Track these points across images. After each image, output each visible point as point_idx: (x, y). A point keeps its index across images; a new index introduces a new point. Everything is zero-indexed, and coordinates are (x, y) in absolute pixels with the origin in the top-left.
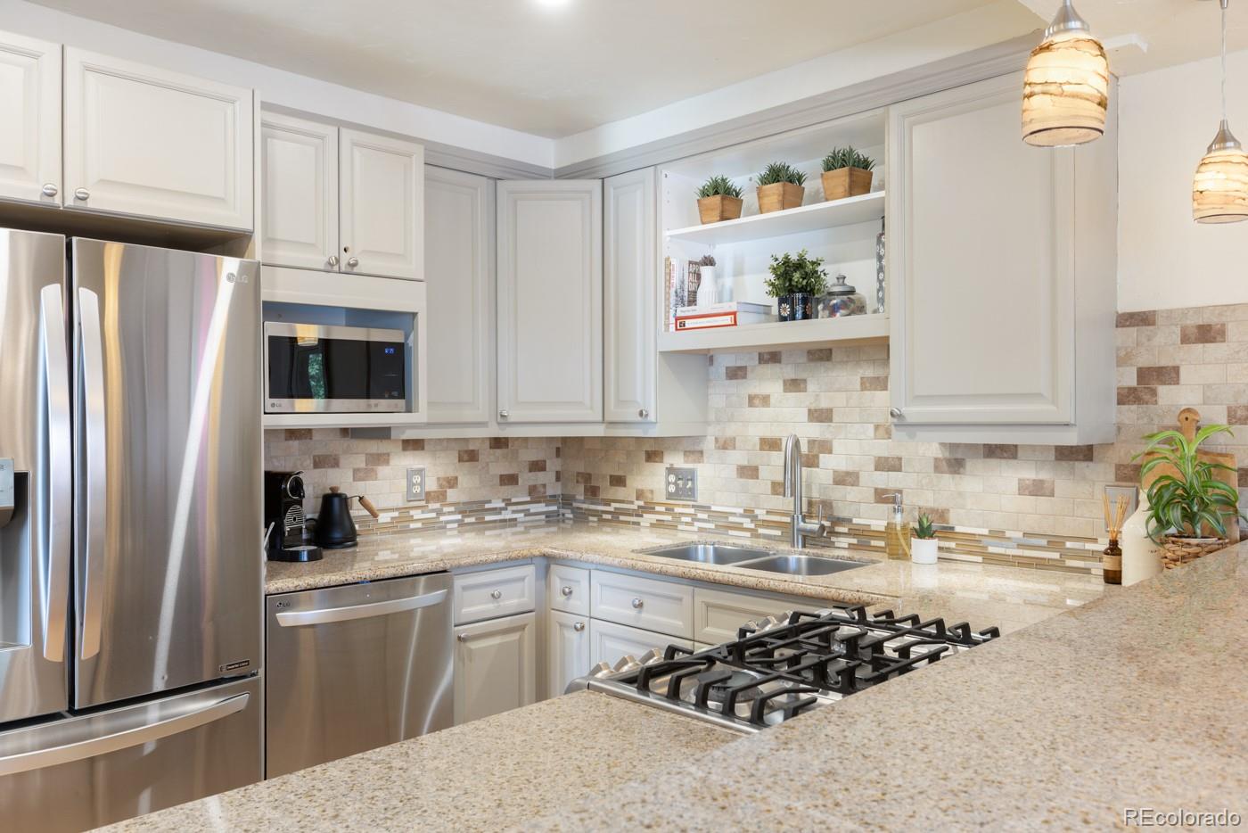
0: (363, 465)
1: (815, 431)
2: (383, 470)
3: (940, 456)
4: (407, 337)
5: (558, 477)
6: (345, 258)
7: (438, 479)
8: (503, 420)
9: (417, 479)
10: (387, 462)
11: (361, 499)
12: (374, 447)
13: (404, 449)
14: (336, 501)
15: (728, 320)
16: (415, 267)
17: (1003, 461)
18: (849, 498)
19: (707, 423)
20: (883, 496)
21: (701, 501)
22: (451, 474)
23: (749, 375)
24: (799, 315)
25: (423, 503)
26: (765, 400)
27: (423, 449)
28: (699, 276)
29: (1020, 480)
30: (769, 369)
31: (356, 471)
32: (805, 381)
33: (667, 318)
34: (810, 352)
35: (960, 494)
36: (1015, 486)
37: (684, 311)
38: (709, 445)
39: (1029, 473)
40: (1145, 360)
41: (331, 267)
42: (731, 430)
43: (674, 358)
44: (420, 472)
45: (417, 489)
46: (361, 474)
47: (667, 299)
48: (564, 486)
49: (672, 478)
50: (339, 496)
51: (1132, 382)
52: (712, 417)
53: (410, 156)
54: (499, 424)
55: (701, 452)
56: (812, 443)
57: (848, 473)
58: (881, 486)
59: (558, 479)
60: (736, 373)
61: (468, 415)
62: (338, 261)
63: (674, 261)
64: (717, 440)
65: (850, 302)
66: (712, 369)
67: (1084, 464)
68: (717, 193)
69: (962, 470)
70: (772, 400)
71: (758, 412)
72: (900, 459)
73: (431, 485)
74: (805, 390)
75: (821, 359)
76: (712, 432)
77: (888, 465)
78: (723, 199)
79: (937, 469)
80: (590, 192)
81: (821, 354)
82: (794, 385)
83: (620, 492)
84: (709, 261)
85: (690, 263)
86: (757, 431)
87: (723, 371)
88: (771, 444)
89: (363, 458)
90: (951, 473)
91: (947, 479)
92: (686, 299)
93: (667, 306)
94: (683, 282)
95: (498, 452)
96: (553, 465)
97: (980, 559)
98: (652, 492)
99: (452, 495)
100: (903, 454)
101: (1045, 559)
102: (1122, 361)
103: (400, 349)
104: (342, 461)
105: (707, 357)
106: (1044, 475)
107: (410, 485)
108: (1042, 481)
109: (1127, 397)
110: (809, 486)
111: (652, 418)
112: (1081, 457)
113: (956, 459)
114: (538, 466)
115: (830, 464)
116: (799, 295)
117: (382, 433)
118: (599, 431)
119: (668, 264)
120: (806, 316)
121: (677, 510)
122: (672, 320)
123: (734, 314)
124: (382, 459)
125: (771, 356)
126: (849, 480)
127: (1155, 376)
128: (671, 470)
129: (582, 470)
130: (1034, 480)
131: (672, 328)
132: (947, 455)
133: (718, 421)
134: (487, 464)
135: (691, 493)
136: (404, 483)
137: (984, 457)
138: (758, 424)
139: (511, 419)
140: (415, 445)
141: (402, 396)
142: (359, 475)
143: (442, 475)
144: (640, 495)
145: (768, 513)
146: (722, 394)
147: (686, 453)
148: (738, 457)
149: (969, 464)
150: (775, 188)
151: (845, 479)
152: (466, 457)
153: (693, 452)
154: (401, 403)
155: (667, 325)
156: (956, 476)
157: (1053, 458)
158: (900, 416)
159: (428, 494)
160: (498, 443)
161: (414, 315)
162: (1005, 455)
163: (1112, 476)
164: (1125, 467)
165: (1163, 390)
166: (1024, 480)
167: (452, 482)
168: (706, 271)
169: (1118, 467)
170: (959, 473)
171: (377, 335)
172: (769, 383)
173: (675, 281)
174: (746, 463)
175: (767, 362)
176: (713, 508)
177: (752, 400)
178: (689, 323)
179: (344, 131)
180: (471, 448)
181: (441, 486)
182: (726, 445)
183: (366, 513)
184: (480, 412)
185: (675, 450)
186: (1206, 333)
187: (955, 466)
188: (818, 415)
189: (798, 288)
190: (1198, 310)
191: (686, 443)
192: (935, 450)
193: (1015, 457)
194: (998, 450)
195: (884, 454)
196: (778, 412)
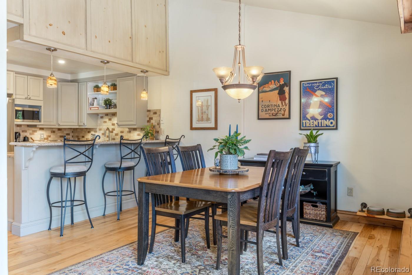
0: (31, 132)
1: (113, 127)
2: (35, 133)
4: (40, 110)
5: (73, 137)
6: (28, 97)
7: (47, 136)
8: (59, 125)
9: (42, 135)
10: (36, 132)
11: (31, 138)
12: (34, 129)
13: (40, 130)
14: (26, 138)
15: (97, 108)
16: (41, 98)
18: (117, 138)
19: (97, 126)
22: (49, 135)
23: (104, 118)
24: (108, 108)
25: (44, 140)
26: (106, 122)
27: (44, 130)
30: (106, 117)
31: (30, 133)
33: (88, 108)
34: (112, 114)
36: (136, 135)
37: (91, 107)
38: (98, 130)
39: (138, 132)
40: (149, 117)
41: (26, 99)
42: (101, 127)
43: (89, 114)
44: (43, 134)
45: (42, 137)
46: (31, 134)
47: (88, 104)
48: (74, 138)
49: (92, 136)
50: (27, 137)
51: (148, 119)
52: (98, 125)
53: (40, 80)
54: (58, 125)
55: (96, 131)
56: (112, 129)
57: (117, 134)
59: (72, 137)
60: (102, 117)
61: (52, 124)
62: (27, 97)
63: (89, 98)
64: (99, 129)
65: (115, 106)
66: (98, 117)
68: (96, 87)
70: (107, 122)
71: (105, 124)
72: (123, 131)
73: (45, 137)
74: (111, 120)
75: (113, 115)
76: (98, 128)
77: (122, 132)
78: (97, 89)
79: (128, 133)
80: (76, 85)
82: (110, 119)
84: (96, 98)
85: (93, 98)
87: (100, 117)
89: (31, 131)
92: (92, 104)
93: (88, 106)
94: (91, 102)
95: (59, 131)
96: (71, 134)
99: (50, 139)
100: (124, 131)
102: (148, 116)
103: (38, 112)
104: (27, 131)
105: (97, 114)
107: (41, 136)
109: (148, 121)
110: (112, 136)
111: (86, 125)
114: (68, 134)
115: (115, 132)
116: (108, 105)
117: (35, 126)
118: (77, 127)
119: (89, 99)
120: (109, 108)
122: (89, 108)
124: (35, 131)
125: (107, 115)
126: (117, 135)
127: (151, 119)
128: (92, 134)
129: (77, 135)
131: (89, 109)
132: (129, 130)
133: (99, 126)
134: (57, 133)
136: (40, 136)
137: (133, 130)
138: (105, 126)
139: (61, 125)
140: (42, 129)
141: (39, 120)
142: (30, 134)
143: (47, 135)
146: (100, 121)
147: (94, 131)
149: (131, 131)
151: (116, 135)
152: (52, 132)
154: (39, 121)
155: (88, 109)
158: (118, 124)
159: (45, 138)
160: (59, 129)
161: (41, 106)
165: (151, 120)
167: (50, 136)
168: (95, 100)
171: (35, 110)
173: (90, 102)
174: (103, 133)
177: (104, 122)
178: (92, 109)
179: (28, 76)
180: (54, 130)
181: (47, 137)
182: (100, 130)
183: (32, 141)
184: (55, 123)
185: (92, 131)
186: (155, 113)
187: (130, 132)
188: (113, 125)
189: (108, 104)
190: (155, 110)
191: (94, 130)
192: (127, 130)
193: (136, 130)
194: (135, 129)
195: (121, 130)
196: (108, 124)
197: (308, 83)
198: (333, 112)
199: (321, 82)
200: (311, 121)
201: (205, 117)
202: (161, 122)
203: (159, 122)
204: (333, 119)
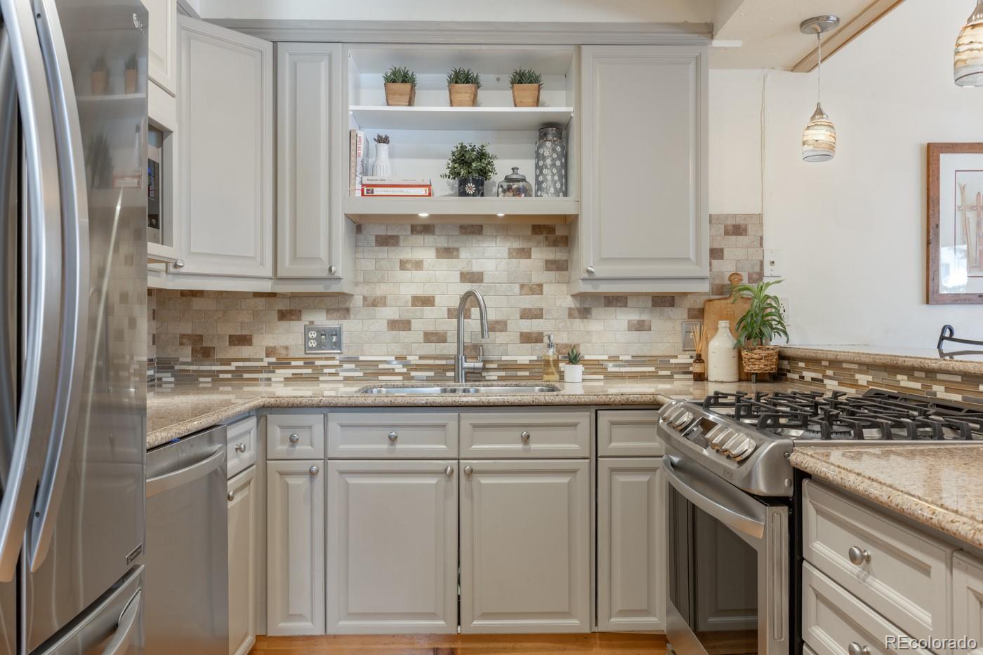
1: (467, 289)
3: (573, 306)
5: (154, 340)
15: (422, 191)
17: (618, 308)
18: (498, 341)
19: (355, 283)
20: (527, 338)
21: (347, 352)
23: (401, 243)
26: (418, 265)
29: (629, 321)
30: (419, 239)
32: (457, 250)
34: (462, 227)
35: (588, 333)
36: (625, 325)
38: (358, 301)
39: (635, 316)
42: (381, 290)
48: (161, 349)
49: (312, 335)
52: (364, 278)
55: (348, 310)
57: (496, 322)
58: (525, 330)
59: (154, 342)
60: (387, 241)
64: (365, 299)
66: (361, 236)
67: (669, 309)
68: (405, 81)
69: (588, 316)
70: (425, 265)
71: (411, 274)
72: (541, 310)
74: (457, 257)
75: (473, 233)
76: (360, 292)
77: (532, 314)
79: (571, 316)
80: (260, 51)
81: (473, 228)
82: (447, 252)
83: (245, 351)
86: (409, 291)
87: (372, 237)
88: (427, 301)
90: (581, 318)
91: (578, 322)
97: (602, 377)
98: (287, 348)
100: (543, 305)
101: (645, 372)
105: (355, 225)
106: (645, 317)
108: (643, 321)
112: (668, 304)
113: (585, 309)
121: (318, 363)
123: (429, 186)
125: (424, 228)
126: (498, 327)
127: (713, 254)
128: (310, 327)
129: (189, 331)
130: (638, 321)
131: (358, 194)
132: (578, 305)
133: (368, 282)
135: (338, 345)
137: (605, 306)
138: (409, 285)
144: (270, 352)
145: (421, 358)
146: (371, 258)
147: (329, 311)
148: (389, 313)
149: (594, 312)
150: (467, 88)
151: (495, 326)
153: (338, 310)
155: (353, 191)
156: (585, 320)
157: (650, 305)
162: (619, 304)
163: (686, 316)
164: (694, 309)
166: (632, 321)
168: (383, 148)
169: (689, 310)
170: (586, 318)
172: (422, 250)
174: (397, 317)
175: (420, 232)
176: (361, 358)
177: (403, 265)
178: (377, 191)
182: (375, 303)
185: (314, 308)
186: (737, 230)
187: (584, 313)
188: (470, 277)
190: (735, 216)
191: (338, 304)
192: (569, 302)
193: (625, 305)
194: (615, 301)
195: (528, 306)
196: (430, 274)
202: (767, 270)
203: (757, 269)
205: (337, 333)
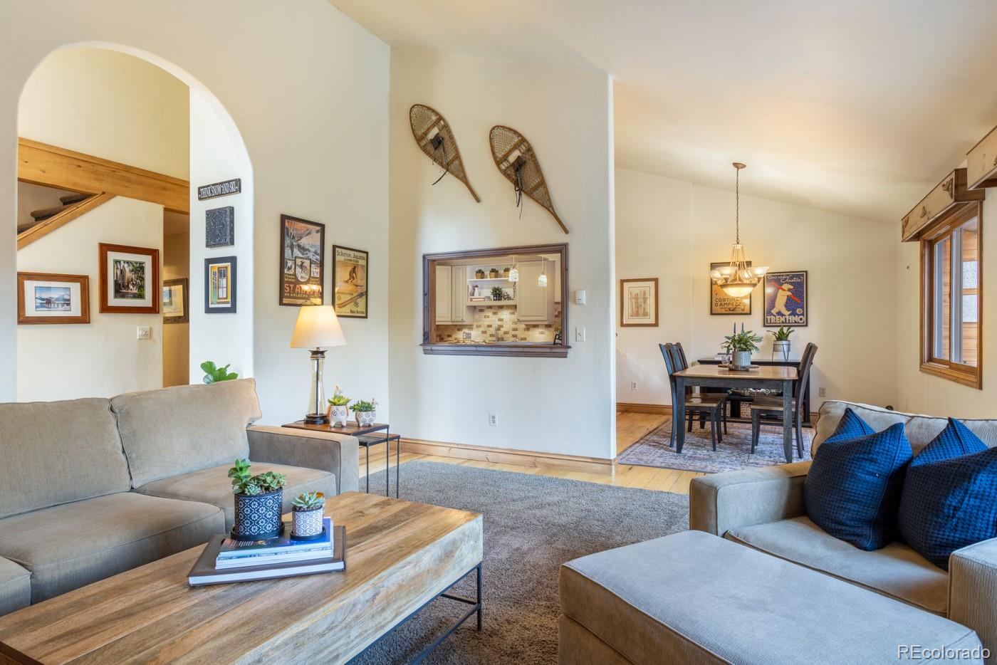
1: (500, 323)
18: (507, 337)
19: (474, 322)
20: (514, 336)
21: (472, 339)
23: (484, 311)
26: (488, 317)
28: (474, 289)
29: (539, 332)
30: (490, 310)
32: (497, 313)
33: (467, 298)
34: (498, 307)
35: (529, 335)
36: (539, 334)
37: (472, 297)
38: (474, 327)
39: (541, 330)
42: (479, 323)
43: (468, 307)
47: (468, 294)
51: (557, 314)
52: (475, 320)
55: (472, 328)
56: (499, 325)
60: (481, 311)
65: (509, 298)
66: (477, 310)
68: (480, 272)
70: (490, 317)
71: (487, 319)
76: (475, 324)
77: (515, 330)
78: (481, 274)
79: (525, 330)
81: (501, 307)
82: (495, 313)
83: (450, 339)
84: (477, 286)
85: (473, 287)
86: (486, 323)
88: (490, 326)
91: (526, 332)
92: (472, 294)
93: (468, 296)
98: (459, 338)
100: (518, 327)
102: (556, 310)
105: (475, 307)
106: (543, 330)
108: (543, 332)
109: (556, 316)
110: (498, 335)
111: (464, 320)
112: (549, 327)
115: (503, 330)
118: (450, 323)
119: (468, 287)
120: (498, 300)
121: (466, 342)
122: (469, 299)
123: (484, 298)
125: (490, 307)
128: (464, 333)
132: (527, 327)
133: (477, 321)
135: (470, 337)
137: (533, 328)
138: (486, 322)
144: (456, 339)
145: (489, 341)
146: (478, 315)
147: (468, 329)
148: (482, 329)
149: (530, 329)
150: (493, 273)
151: (506, 333)
155: (467, 300)
157: (545, 327)
158: (518, 319)
168: (476, 289)
172: (489, 313)
173: (470, 291)
176: (475, 341)
177: (485, 317)
178: (473, 300)
182: (479, 326)
185: (465, 328)
187: (528, 329)
188: (500, 320)
189: (498, 294)
191: (470, 327)
192: (524, 326)
193: (539, 327)
194: (536, 326)
195: (514, 328)
196: (491, 319)
197: (773, 276)
198: (802, 308)
199: (788, 275)
200: (777, 317)
201: (641, 311)
204: (803, 315)
205: (470, 334)
